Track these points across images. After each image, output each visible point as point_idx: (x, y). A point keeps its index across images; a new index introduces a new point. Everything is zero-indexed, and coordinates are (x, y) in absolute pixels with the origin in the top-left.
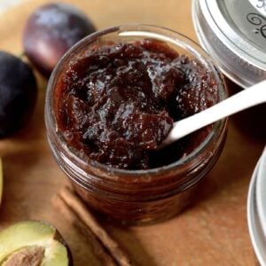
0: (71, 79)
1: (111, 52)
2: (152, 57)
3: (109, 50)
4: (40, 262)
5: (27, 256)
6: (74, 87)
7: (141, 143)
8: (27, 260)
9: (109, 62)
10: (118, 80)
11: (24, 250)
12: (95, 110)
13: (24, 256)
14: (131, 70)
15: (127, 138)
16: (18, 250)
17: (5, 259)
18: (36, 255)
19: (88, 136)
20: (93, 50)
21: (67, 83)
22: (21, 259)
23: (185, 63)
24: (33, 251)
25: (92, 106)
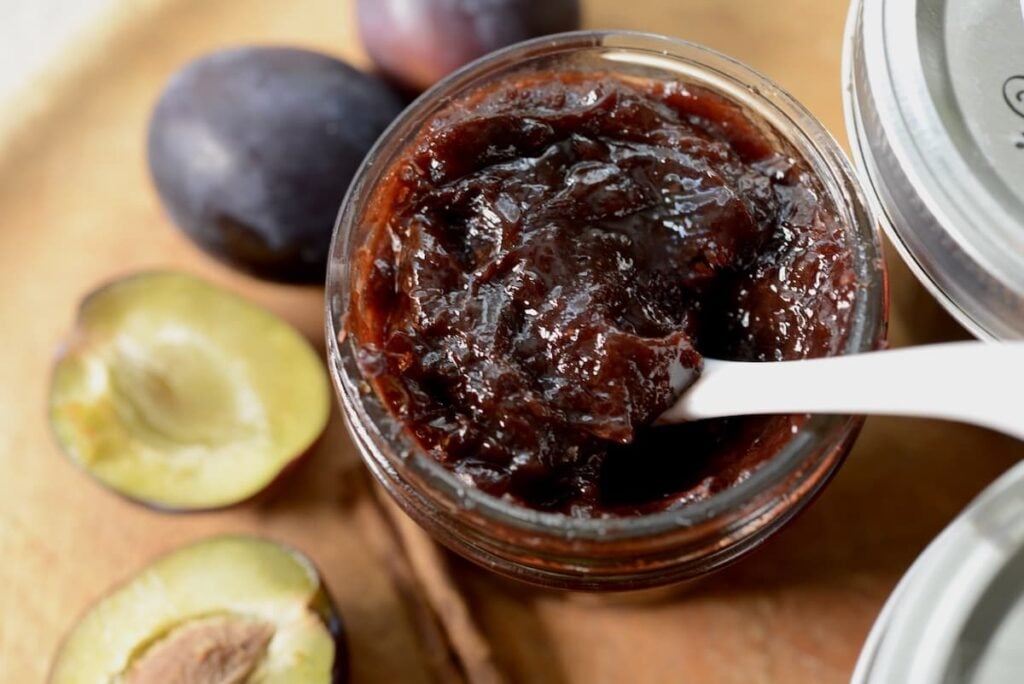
0: (427, 176)
1: (566, 111)
2: (685, 147)
3: (562, 104)
4: (252, 670)
5: (219, 648)
6: (430, 201)
7: (586, 418)
8: (215, 658)
9: (550, 141)
10: (566, 205)
11: (216, 623)
12: (477, 285)
13: (208, 644)
14: (613, 179)
15: (549, 395)
16: (202, 617)
17: (162, 635)
18: (245, 646)
19: (435, 365)
20: (513, 95)
21: (411, 184)
22: (200, 649)
23: (784, 182)
24: (240, 633)
25: (471, 270)
